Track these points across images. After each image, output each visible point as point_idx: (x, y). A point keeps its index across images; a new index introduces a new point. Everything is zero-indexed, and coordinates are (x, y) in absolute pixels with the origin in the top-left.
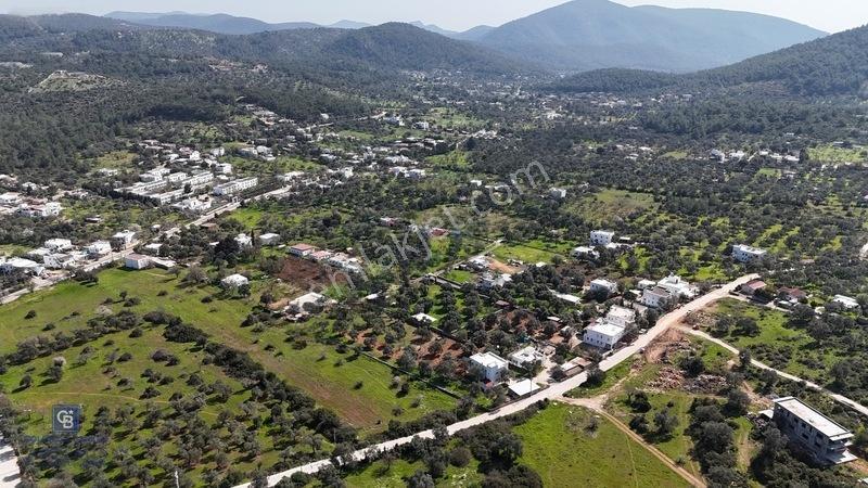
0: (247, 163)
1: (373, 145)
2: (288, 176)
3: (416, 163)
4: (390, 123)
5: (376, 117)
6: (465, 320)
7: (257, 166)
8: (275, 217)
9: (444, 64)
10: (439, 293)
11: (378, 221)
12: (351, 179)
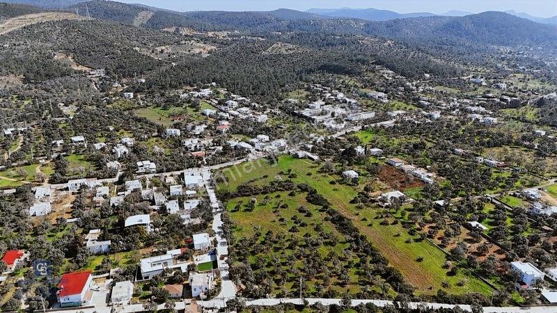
0: (370, 102)
1: (459, 97)
2: (395, 113)
3: (491, 113)
4: (475, 83)
5: (465, 78)
6: (512, 234)
7: (376, 105)
8: (382, 139)
9: (527, 42)
10: (493, 209)
11: (453, 150)
12: (438, 119)
